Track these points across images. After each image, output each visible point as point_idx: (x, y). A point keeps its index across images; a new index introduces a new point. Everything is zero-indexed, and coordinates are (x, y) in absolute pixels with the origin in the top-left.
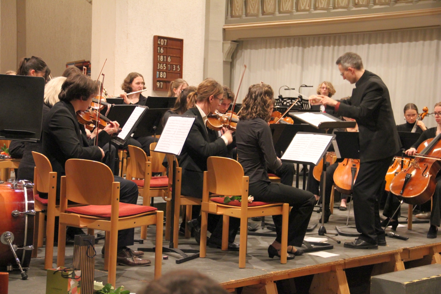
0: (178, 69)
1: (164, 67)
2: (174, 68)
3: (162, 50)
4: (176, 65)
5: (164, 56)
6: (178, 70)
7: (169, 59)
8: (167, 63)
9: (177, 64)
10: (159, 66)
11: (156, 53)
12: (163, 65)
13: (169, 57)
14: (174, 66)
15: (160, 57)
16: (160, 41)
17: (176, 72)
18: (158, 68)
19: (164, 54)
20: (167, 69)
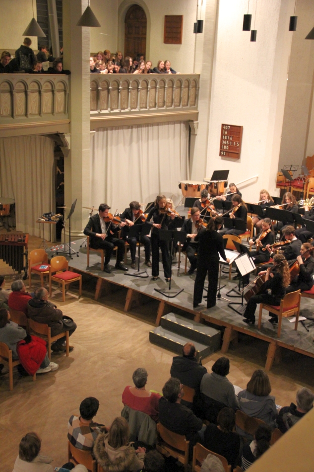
3: (226, 132)
4: (236, 143)
5: (227, 136)
6: (238, 145)
8: (229, 141)
9: (237, 141)
10: (223, 142)
11: (222, 134)
12: (226, 142)
13: (231, 137)
15: (224, 137)
16: (225, 127)
17: (236, 146)
20: (229, 144)
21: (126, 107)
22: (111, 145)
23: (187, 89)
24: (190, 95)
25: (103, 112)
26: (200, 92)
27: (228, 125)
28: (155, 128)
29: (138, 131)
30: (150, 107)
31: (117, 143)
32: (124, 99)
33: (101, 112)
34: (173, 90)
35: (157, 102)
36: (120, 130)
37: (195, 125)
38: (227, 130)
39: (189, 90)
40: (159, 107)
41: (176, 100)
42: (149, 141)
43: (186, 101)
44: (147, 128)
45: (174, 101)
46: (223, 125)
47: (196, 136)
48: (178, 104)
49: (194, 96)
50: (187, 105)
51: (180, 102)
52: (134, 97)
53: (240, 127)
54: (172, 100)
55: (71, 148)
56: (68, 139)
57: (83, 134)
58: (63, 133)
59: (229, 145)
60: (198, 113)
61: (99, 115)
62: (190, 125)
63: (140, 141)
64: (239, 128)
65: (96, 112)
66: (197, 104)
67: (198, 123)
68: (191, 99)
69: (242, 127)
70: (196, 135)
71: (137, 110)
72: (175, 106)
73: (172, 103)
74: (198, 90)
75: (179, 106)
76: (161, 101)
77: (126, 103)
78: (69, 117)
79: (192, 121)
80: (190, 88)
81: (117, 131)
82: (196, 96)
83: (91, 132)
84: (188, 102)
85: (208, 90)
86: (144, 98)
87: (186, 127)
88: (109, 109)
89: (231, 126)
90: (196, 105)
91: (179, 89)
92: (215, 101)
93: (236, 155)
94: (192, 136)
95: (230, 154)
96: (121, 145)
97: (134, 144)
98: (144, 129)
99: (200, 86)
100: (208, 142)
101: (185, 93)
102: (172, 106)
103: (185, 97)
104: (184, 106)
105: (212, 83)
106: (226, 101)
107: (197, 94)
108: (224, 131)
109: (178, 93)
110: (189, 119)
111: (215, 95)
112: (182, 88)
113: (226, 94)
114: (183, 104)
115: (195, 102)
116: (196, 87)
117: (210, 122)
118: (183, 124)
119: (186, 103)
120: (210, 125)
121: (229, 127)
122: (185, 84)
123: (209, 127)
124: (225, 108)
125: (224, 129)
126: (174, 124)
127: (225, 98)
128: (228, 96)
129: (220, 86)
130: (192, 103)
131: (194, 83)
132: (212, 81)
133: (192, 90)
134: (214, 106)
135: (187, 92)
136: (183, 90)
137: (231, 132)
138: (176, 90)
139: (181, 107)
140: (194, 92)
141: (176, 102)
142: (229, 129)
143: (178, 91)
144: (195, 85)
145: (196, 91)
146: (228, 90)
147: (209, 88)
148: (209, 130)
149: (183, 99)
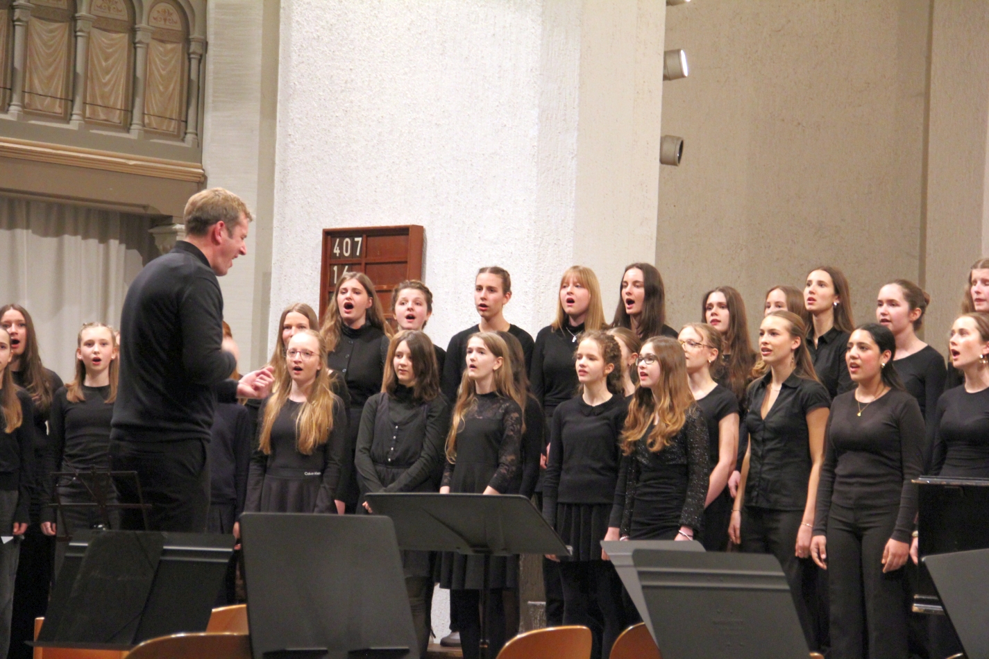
23: (122, 38)
24: (139, 73)
26: (210, 67)
27: (352, 233)
34: (11, 23)
38: (352, 263)
39: (133, 45)
45: (21, 86)
46: (331, 236)
48: (58, 110)
49: (174, 86)
50: (127, 127)
51: (70, 101)
54: (11, 73)
60: (202, 182)
62: (160, 248)
64: (403, 238)
66: (199, 133)
69: (420, 230)
72: (31, 113)
73: (10, 89)
74: (202, 59)
75: (67, 118)
79: (167, 220)
82: (192, 93)
84: (128, 111)
85: (257, 60)
89: (369, 233)
90: (189, 137)
99: (211, 39)
101: (106, 60)
102: (9, 105)
103: (108, 77)
104: (101, 124)
105: (282, 27)
106: (347, 105)
107: (194, 76)
108: (335, 268)
109: (51, 46)
110: (144, 207)
111: (298, 86)
112: (80, 24)
113: (343, 70)
114: (93, 112)
115: (186, 122)
116: (187, 41)
117: (275, 234)
118: (121, 243)
119: (118, 112)
120: (274, 250)
121: (359, 239)
122: (109, 9)
123: (273, 262)
124: (343, 145)
125: (338, 255)
126: (59, 232)
127: (342, 91)
128: (353, 76)
129: (318, 34)
130: (166, 121)
131: (176, 16)
132: (282, 11)
133: (161, 49)
134: (291, 146)
135: (121, 56)
136: (88, 39)
137: (368, 266)
138: (38, 26)
139: (74, 125)
140: (173, 62)
141: (41, 92)
142: (358, 254)
143: (51, 31)
144: (178, 27)
145: (190, 60)
146: (352, 47)
147: (258, 45)
148: (273, 276)
149: (93, 89)
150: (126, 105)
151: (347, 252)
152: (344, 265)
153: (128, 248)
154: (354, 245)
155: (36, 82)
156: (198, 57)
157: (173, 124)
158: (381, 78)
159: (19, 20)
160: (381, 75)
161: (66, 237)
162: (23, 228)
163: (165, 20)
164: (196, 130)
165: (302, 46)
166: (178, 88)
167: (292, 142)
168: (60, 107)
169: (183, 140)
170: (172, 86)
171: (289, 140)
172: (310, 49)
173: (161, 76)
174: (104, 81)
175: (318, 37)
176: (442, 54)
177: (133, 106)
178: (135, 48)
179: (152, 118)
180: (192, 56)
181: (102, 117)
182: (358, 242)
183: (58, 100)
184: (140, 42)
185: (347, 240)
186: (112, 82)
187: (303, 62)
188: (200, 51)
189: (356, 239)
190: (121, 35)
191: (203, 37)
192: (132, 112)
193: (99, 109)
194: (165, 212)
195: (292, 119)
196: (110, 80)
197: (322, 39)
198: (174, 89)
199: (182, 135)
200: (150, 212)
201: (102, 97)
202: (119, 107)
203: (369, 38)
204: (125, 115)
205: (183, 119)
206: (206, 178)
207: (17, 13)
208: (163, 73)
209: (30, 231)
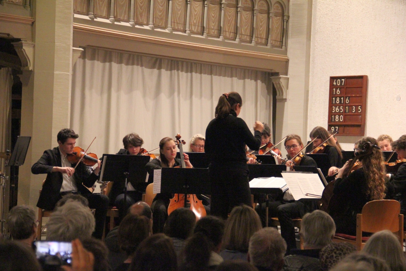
0: (360, 110)
1: (341, 110)
2: (354, 109)
3: (338, 91)
4: (357, 107)
5: (340, 98)
6: (359, 112)
7: (347, 100)
8: (345, 105)
9: (357, 104)
10: (334, 109)
11: (332, 96)
12: (339, 108)
13: (348, 98)
14: (354, 107)
15: (336, 100)
16: (336, 82)
17: (356, 114)
18: (333, 112)
19: (340, 96)
20: (345, 111)
21: (145, 23)
22: (118, 89)
23: (266, 16)
24: (270, 27)
25: (99, 20)
26: (290, 24)
27: (341, 78)
28: (206, 77)
29: (171, 76)
30: (192, 32)
31: (130, 90)
32: (141, 7)
33: (95, 20)
34: (237, 12)
35: (205, 25)
36: (135, 67)
37: (283, 82)
38: (341, 88)
39: (269, 18)
40: (209, 35)
41: (245, 30)
42: (194, 97)
43: (264, 36)
44: (189, 74)
45: (239, 32)
46: (332, 79)
47: (286, 103)
48: (248, 39)
49: (279, 31)
50: (266, 44)
51: (252, 36)
52: (161, 8)
53: (361, 77)
54: (236, 28)
55: (34, 67)
56: (28, 50)
57: (56, 44)
58: (19, 40)
59: (345, 114)
60: (287, 61)
61: (91, 22)
62: (274, 83)
63: (176, 94)
64: (360, 80)
65: (87, 18)
66: (286, 46)
67: (288, 79)
68: (275, 34)
69: (366, 77)
70: (286, 99)
71: (167, 31)
72: (241, 41)
73: (236, 33)
74: (287, 21)
75: (251, 42)
76: (214, 25)
77: (145, 14)
78: (33, 14)
79: (277, 74)
80: (271, 15)
81: (130, 67)
82: (284, 33)
83: (74, 48)
84: (267, 39)
85: (306, 22)
86: (180, 13)
87: (268, 89)
88: (112, 18)
89: (347, 78)
90: (283, 47)
91: (249, 13)
92: (317, 39)
93: (355, 129)
94: (278, 105)
95: (347, 129)
96: (138, 94)
97: (164, 99)
98: (183, 76)
99: (291, 15)
100: (308, 114)
101: (261, 23)
102: (236, 38)
103: (261, 28)
104: (259, 44)
105: (313, 10)
106: (338, 36)
107: (285, 27)
108: (334, 89)
109: (247, 19)
110: (271, 70)
111: (319, 30)
112: (255, 12)
113: (336, 25)
114: (258, 40)
115: (282, 42)
116: (283, 15)
117: (310, 78)
118: (261, 81)
119: (264, 39)
120: (310, 83)
121: (343, 80)
122: (262, 6)
123: (309, 87)
124: (336, 49)
125: (335, 85)
126: (244, 78)
127: (336, 31)
128: (340, 27)
129: (327, 13)
130: (277, 42)
131: (280, 8)
132: (313, 5)
133: (276, 19)
134: (316, 49)
135: (265, 21)
136: (257, 16)
137: (347, 89)
138: (244, 13)
139: (253, 44)
140: (279, 23)
141: (244, 34)
142: (343, 84)
143: (247, 14)
144: (280, 11)
145: (284, 22)
146: (340, 17)
147: (306, 17)
148: (309, 91)
149: (257, 32)
150: (266, 37)
151: (339, 83)
152: (337, 88)
153: (262, 83)
154: (341, 82)
155: (243, 31)
156: (286, 21)
157: (279, 43)
158: (351, 27)
159: (239, 11)
160: (351, 26)
161: (246, 80)
162: (235, 77)
163: (277, 9)
164: (285, 44)
165: (320, 17)
166: (280, 31)
167: (317, 48)
168: (249, 38)
169: (281, 48)
170: (278, 31)
171: (315, 47)
172: (324, 18)
173: (276, 27)
174: (260, 30)
175: (327, 14)
176: (375, 19)
177: (268, 37)
178: (269, 19)
179: (273, 41)
180: (285, 21)
181: (260, 41)
182: (343, 81)
183: (248, 36)
184: (271, 17)
185: (339, 80)
186: (263, 30)
187: (321, 22)
188: (287, 19)
189: (342, 80)
190: (265, 15)
191: (288, 15)
192: (268, 39)
193: (259, 39)
194: (277, 71)
195: (317, 41)
196: (262, 29)
197: (328, 14)
198: (279, 32)
199: (281, 46)
200: (273, 71)
201: (260, 35)
202: (264, 38)
203: (346, 14)
204: (266, 40)
205: (281, 41)
206: (288, 60)
207: (239, 9)
208: (276, 26)
209: (237, 78)
